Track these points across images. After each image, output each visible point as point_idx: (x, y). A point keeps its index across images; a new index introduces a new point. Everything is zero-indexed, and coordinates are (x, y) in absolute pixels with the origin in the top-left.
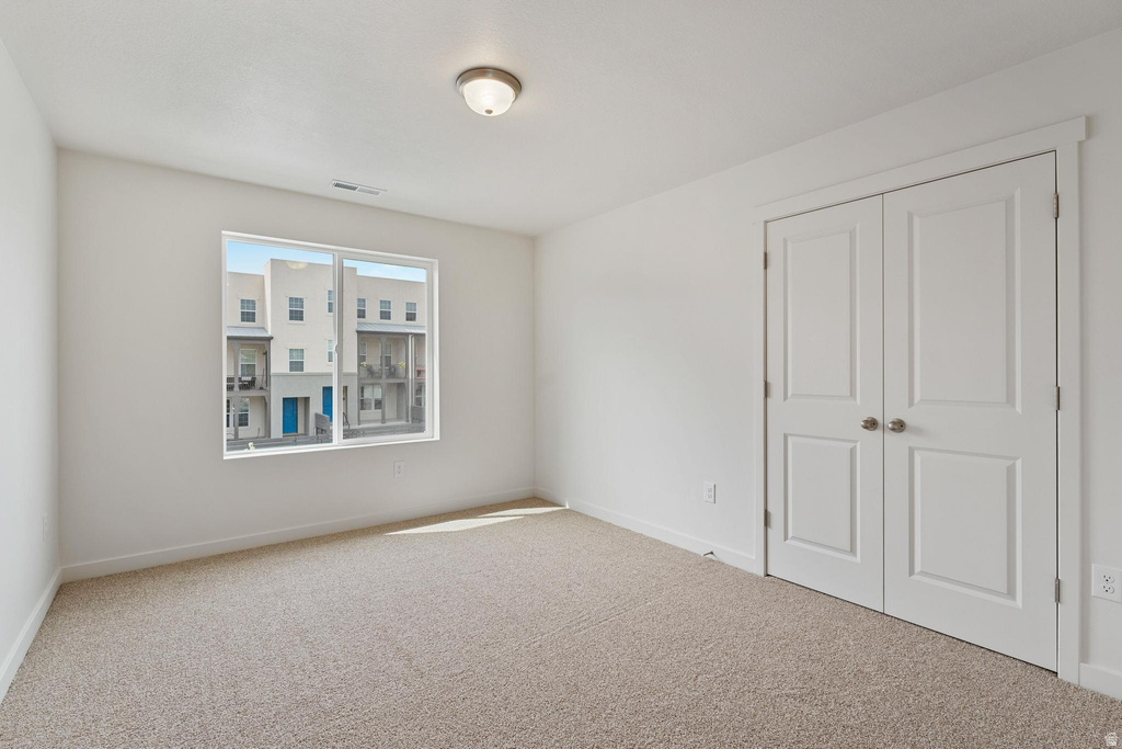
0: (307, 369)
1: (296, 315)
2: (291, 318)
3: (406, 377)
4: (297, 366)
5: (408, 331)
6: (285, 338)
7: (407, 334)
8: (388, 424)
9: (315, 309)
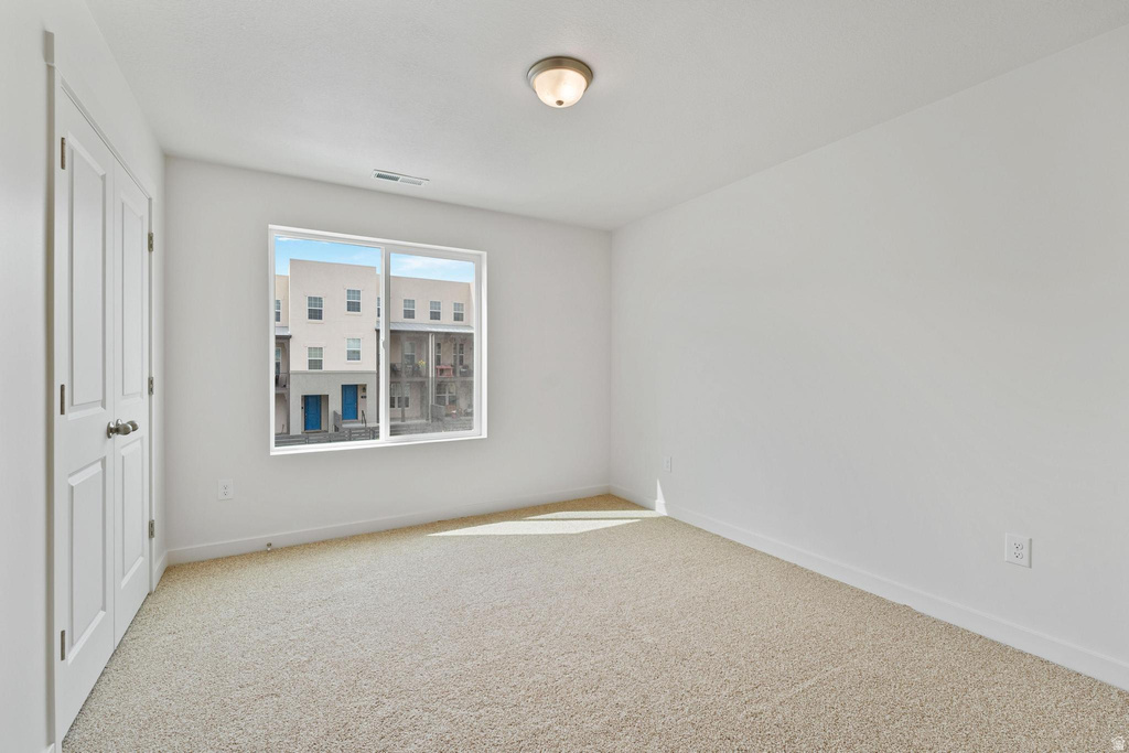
0: (326, 367)
1: (315, 314)
2: (310, 317)
3: (427, 377)
4: (315, 364)
5: (429, 329)
6: (305, 336)
7: (428, 333)
8: (408, 422)
9: (334, 307)
